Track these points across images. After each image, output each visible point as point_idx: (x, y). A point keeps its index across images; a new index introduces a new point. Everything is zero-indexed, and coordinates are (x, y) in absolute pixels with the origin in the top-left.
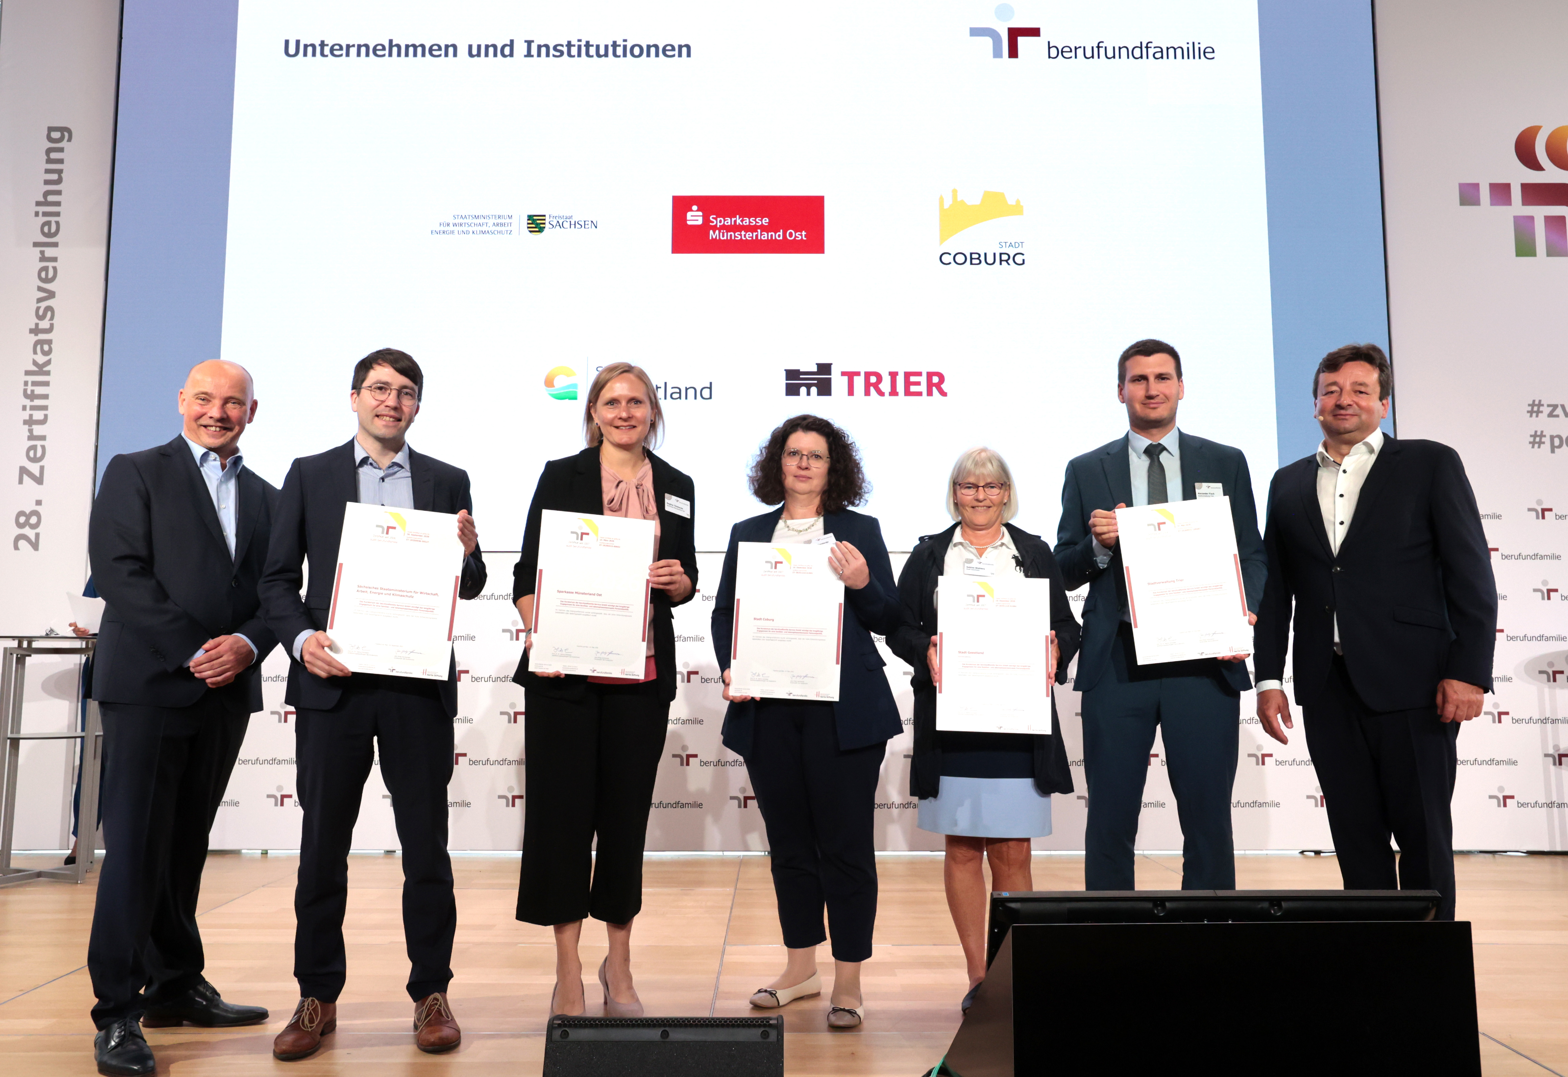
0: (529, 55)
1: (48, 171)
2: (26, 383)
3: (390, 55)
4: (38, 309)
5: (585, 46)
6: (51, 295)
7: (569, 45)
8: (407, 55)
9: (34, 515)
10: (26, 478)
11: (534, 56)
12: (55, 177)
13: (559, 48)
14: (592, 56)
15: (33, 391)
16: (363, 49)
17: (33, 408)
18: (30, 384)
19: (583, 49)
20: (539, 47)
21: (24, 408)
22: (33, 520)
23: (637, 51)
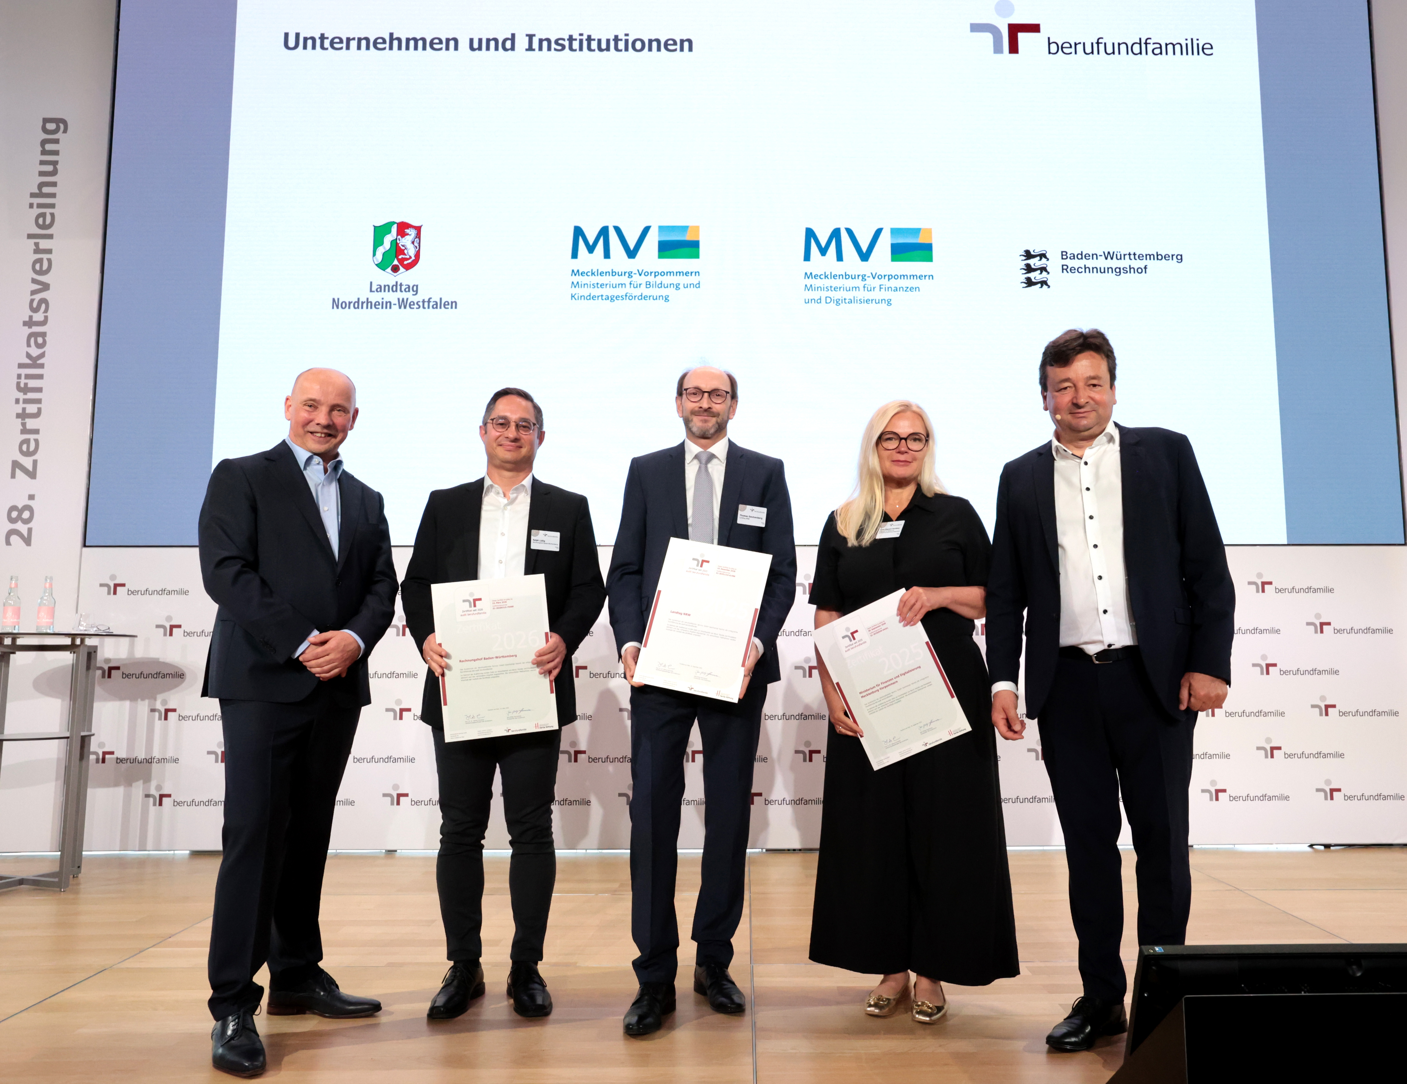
0: (530, 48)
1: (42, 163)
2: (19, 376)
3: (391, 48)
4: (32, 301)
5: (586, 40)
6: (46, 287)
7: (571, 39)
8: (407, 48)
9: (27, 510)
10: (18, 472)
11: (536, 50)
12: (50, 168)
13: (560, 42)
14: (594, 50)
15: (26, 384)
16: (364, 43)
17: (26, 401)
18: (23, 377)
19: (585, 43)
20: (541, 41)
21: (17, 401)
22: (26, 515)
23: (638, 45)
